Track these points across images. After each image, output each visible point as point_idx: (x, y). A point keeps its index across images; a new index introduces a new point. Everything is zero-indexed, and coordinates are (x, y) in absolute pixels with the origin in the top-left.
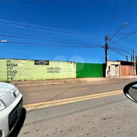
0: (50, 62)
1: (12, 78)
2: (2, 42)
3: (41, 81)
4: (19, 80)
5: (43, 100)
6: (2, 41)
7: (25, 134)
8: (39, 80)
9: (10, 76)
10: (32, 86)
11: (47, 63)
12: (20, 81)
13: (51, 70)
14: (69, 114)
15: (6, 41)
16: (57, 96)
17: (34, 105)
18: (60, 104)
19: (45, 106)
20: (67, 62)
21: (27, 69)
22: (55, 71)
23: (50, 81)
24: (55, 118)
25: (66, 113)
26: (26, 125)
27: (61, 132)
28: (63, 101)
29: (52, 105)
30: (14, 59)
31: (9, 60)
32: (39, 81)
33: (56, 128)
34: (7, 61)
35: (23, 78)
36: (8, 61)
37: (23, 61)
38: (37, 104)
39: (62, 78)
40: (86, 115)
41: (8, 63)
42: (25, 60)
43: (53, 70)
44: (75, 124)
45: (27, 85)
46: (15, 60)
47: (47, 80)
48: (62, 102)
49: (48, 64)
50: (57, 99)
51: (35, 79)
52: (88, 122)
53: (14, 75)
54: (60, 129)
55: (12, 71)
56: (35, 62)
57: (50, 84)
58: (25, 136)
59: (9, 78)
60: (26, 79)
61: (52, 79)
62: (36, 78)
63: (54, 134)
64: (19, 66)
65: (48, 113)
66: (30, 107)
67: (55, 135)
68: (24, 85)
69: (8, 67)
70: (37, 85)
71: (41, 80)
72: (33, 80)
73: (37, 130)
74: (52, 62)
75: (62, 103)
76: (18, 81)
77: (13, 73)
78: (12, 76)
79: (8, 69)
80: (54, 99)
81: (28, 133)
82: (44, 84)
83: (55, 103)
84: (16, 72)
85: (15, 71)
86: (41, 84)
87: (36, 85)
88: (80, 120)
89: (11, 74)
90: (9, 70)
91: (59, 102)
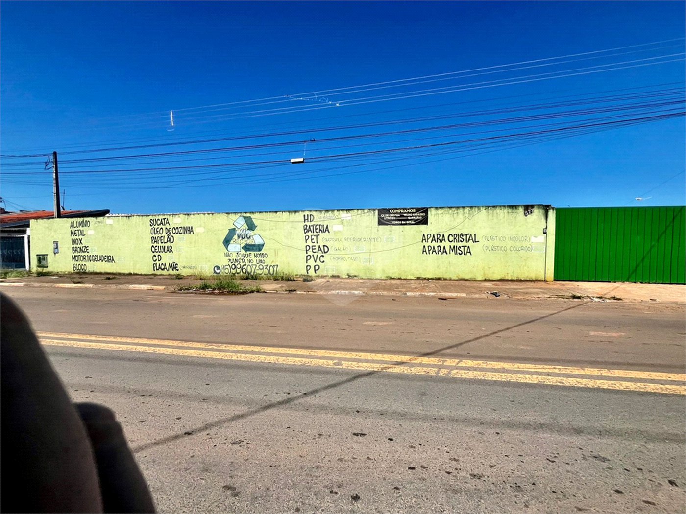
0: (432, 214)
1: (317, 267)
2: (293, 163)
3: (398, 282)
4: (335, 273)
5: (407, 350)
6: (292, 160)
7: (355, 434)
8: (391, 278)
9: (311, 262)
10: (372, 296)
11: (419, 216)
12: (338, 277)
13: (435, 244)
14: (511, 425)
15: (301, 159)
16: (461, 344)
17: (379, 357)
18: (471, 375)
19: (415, 370)
20: (506, 210)
21: (354, 239)
22: (453, 249)
23: (432, 284)
24: (453, 420)
25: (495, 416)
26: (358, 412)
27: (473, 476)
28: (484, 366)
29: (441, 374)
30: (321, 211)
31: (309, 213)
32: (393, 282)
33: (453, 454)
34: (304, 216)
35: (344, 268)
36: (306, 218)
37: (343, 215)
38: (387, 357)
39: (480, 278)
40: (602, 454)
41: (306, 223)
42: (350, 210)
43: (442, 245)
44: (540, 473)
45: (356, 292)
46: (323, 214)
47: (419, 278)
48: (482, 370)
49: (424, 221)
50: (460, 356)
51: (378, 275)
52: (618, 492)
53: (322, 259)
54: (468, 465)
55: (317, 248)
56: (379, 215)
57: (433, 297)
58: (357, 442)
59: (310, 266)
60: (352, 273)
61: (439, 279)
62: (383, 271)
63: (449, 473)
64: (335, 232)
65: (424, 394)
66: (367, 361)
67: (451, 476)
68: (347, 292)
69: (307, 234)
70: (385, 293)
71: (400, 279)
72: (374, 277)
73: (391, 440)
74: (440, 211)
75: (479, 375)
76: (333, 276)
77: (320, 254)
78: (318, 262)
79: (306, 240)
80: (448, 351)
81: (364, 435)
82: (408, 294)
83: (451, 368)
84: (325, 249)
85: (324, 246)
86: (399, 294)
87: (383, 296)
88: (569, 468)
89: (315, 255)
90: (309, 243)
91: (469, 369)
